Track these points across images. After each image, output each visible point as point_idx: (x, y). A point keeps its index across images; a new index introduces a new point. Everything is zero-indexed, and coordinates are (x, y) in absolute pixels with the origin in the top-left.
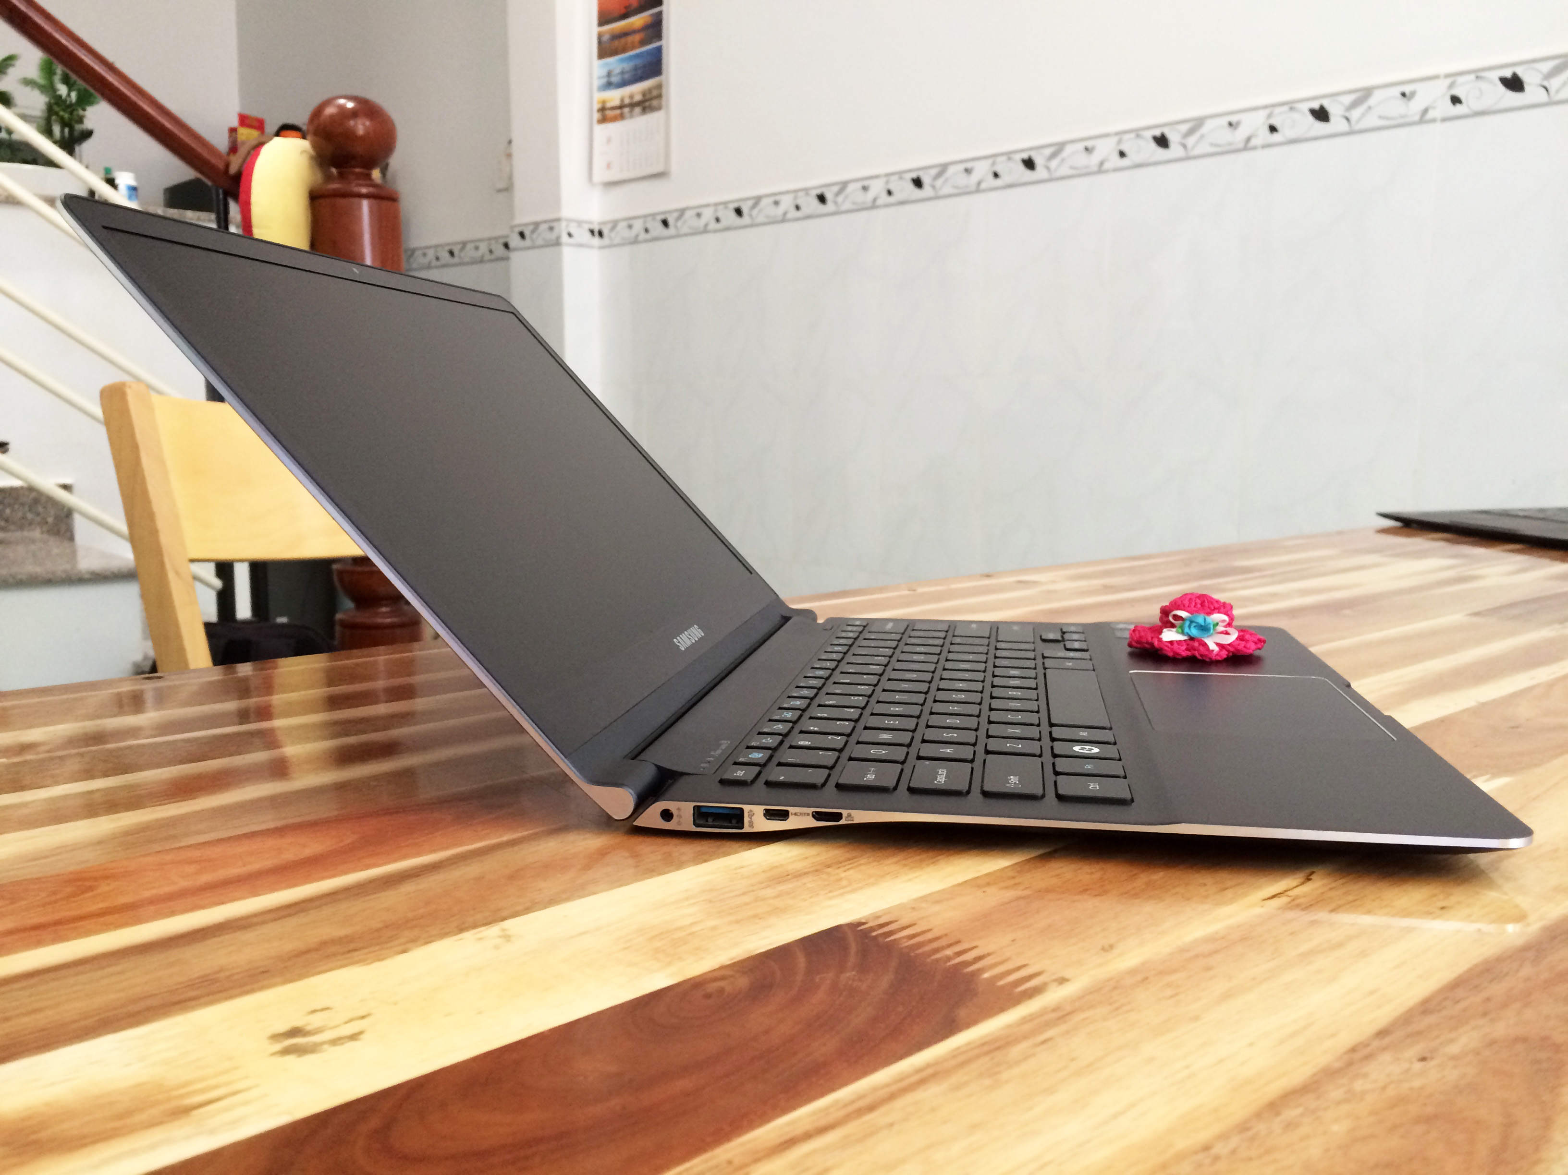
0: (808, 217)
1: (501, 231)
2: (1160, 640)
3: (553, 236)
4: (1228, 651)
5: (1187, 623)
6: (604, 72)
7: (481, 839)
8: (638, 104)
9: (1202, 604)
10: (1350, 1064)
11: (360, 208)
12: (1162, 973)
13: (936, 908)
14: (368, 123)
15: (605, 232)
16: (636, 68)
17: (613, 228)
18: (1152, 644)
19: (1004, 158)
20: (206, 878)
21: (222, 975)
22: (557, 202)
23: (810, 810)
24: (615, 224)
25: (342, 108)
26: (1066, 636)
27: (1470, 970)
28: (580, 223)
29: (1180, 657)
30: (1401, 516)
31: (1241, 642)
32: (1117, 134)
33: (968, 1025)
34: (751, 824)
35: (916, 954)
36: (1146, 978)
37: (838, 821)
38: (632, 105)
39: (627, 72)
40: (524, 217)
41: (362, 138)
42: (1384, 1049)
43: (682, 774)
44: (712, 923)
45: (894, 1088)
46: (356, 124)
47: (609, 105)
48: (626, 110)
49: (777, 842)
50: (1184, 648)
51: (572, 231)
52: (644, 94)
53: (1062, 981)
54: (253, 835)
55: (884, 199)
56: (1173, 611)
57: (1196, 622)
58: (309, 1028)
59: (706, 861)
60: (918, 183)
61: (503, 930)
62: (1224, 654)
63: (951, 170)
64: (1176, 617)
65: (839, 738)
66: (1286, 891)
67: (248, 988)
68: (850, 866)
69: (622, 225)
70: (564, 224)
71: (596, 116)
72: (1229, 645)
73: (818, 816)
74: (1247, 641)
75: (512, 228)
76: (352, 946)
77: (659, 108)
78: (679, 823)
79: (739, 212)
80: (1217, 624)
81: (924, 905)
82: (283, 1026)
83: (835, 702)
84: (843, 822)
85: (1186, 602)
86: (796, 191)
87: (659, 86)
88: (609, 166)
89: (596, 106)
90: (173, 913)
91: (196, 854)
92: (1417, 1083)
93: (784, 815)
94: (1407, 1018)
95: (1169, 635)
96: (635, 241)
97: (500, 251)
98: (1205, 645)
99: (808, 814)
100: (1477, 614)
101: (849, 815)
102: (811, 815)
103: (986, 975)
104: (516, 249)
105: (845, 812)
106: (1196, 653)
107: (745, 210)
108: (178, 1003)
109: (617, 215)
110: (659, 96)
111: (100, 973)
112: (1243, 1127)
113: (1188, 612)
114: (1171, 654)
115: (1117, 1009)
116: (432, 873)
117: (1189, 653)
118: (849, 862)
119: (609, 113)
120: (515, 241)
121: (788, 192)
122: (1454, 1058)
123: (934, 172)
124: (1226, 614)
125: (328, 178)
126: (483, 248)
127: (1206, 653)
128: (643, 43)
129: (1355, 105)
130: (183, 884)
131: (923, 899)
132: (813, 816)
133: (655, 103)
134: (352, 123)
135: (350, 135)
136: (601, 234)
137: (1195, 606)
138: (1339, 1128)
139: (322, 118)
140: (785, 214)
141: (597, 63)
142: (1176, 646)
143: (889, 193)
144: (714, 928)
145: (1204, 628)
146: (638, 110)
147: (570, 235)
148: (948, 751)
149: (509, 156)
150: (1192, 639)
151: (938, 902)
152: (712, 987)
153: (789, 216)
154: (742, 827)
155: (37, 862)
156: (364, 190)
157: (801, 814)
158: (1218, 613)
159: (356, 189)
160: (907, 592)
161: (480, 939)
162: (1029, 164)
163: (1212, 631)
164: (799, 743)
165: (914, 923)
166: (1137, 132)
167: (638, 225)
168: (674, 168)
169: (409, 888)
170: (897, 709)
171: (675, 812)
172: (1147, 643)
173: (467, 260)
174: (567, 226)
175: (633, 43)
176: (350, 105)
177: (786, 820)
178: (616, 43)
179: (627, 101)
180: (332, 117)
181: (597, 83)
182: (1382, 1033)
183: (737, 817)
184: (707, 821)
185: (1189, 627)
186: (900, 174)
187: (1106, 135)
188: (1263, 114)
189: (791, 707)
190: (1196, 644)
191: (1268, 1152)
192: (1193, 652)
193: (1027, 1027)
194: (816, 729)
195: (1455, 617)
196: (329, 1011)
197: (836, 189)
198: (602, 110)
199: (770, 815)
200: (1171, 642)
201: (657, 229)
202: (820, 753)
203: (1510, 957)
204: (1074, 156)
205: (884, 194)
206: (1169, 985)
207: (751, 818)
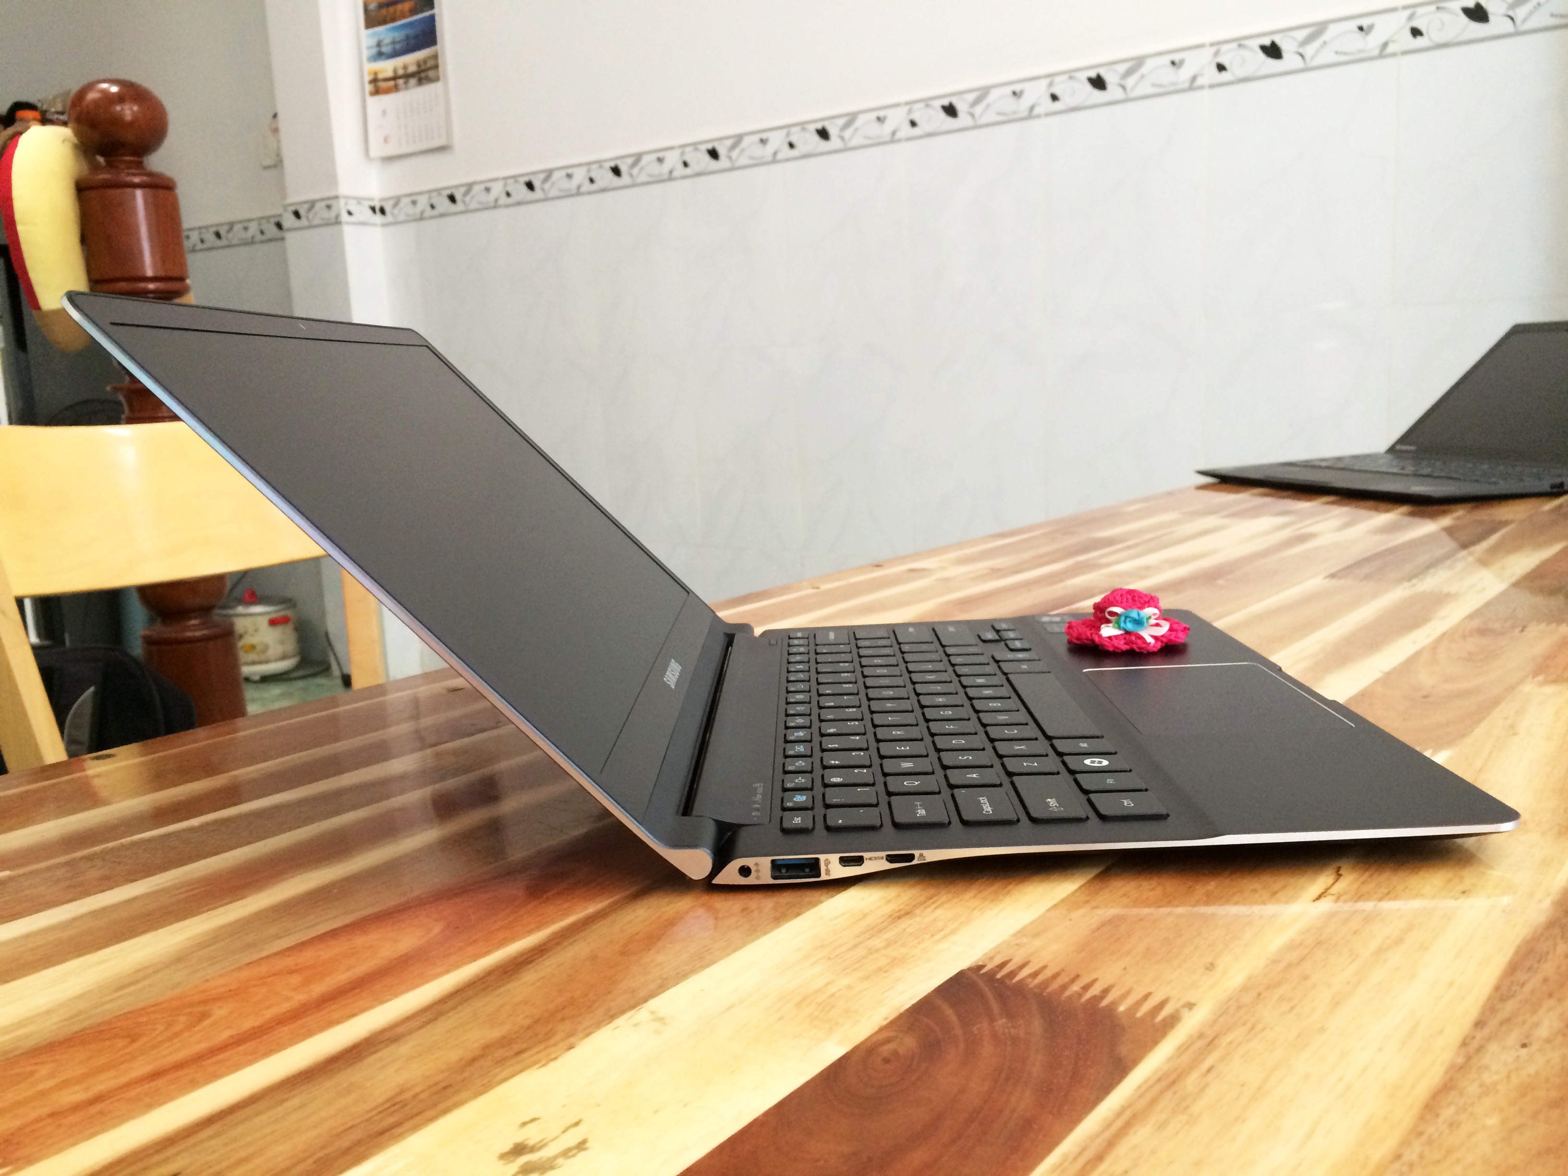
0: (603, 190)
1: (272, 211)
2: (1100, 636)
3: (333, 214)
4: (1162, 642)
5: (1123, 618)
6: (373, 42)
7: (566, 914)
8: (412, 75)
9: (1134, 600)
10: (1469, 1058)
11: (134, 197)
12: (1270, 987)
13: (1037, 943)
14: (135, 108)
15: (388, 209)
16: (407, 38)
17: (396, 205)
18: (1093, 641)
19: (798, 129)
20: (319, 989)
21: (407, 1095)
22: (332, 178)
23: (884, 854)
24: (397, 201)
25: (105, 92)
26: (1003, 634)
27: (1517, 953)
28: (359, 200)
29: (1119, 651)
30: (1216, 472)
31: (1172, 633)
32: (907, 103)
33: (1135, 1062)
34: (828, 872)
35: (1048, 993)
36: (1259, 994)
37: (911, 861)
38: (407, 76)
39: (399, 42)
40: (296, 196)
41: (131, 124)
42: (1489, 1039)
43: (743, 825)
44: (845, 981)
45: (1107, 1135)
46: (122, 109)
47: (381, 76)
48: (401, 82)
49: (851, 886)
50: (1122, 642)
51: (352, 209)
52: (419, 65)
53: (1190, 1006)
54: (333, 934)
55: (680, 171)
56: (1109, 607)
57: (1130, 617)
58: (531, 1143)
59: (798, 914)
60: (713, 154)
61: (653, 1013)
62: (1159, 645)
63: (747, 141)
64: (1113, 614)
65: (865, 771)
66: (1327, 890)
67: (442, 1106)
68: (935, 905)
69: (405, 201)
70: (342, 202)
71: (368, 88)
72: (1162, 636)
73: (891, 859)
74: (1176, 631)
75: (285, 207)
76: (516, 1048)
77: (437, 79)
78: (758, 878)
79: (530, 186)
80: (1150, 617)
81: (1025, 940)
82: (507, 1146)
83: (835, 730)
84: (915, 862)
85: (1118, 598)
86: (589, 164)
87: (435, 57)
88: (386, 140)
89: (367, 78)
90: (309, 1033)
91: (289, 961)
92: (1531, 1069)
93: (859, 861)
94: (1490, 1007)
95: (1108, 631)
96: (421, 218)
97: (272, 231)
98: (1141, 638)
99: (882, 858)
100: (1333, 576)
101: (921, 855)
102: (885, 858)
103: (1122, 1008)
104: (290, 230)
105: (917, 853)
106: (1135, 647)
107: (537, 183)
108: (382, 1133)
109: (398, 192)
110: (436, 67)
111: (279, 1111)
112: (1416, 1132)
113: (1121, 607)
114: (1111, 649)
115: (1252, 1028)
116: (544, 957)
117: (1127, 647)
118: (932, 901)
119: (383, 85)
120: (289, 221)
121: (580, 165)
122: (1548, 1041)
123: (729, 143)
124: (1156, 607)
125: (95, 168)
126: (253, 228)
127: (1144, 646)
128: (413, 11)
129: (1129, 73)
130: (300, 998)
131: (1021, 933)
132: (887, 859)
133: (431, 74)
134: (118, 108)
135: (117, 121)
136: (383, 211)
137: (1126, 602)
138: (1492, 1121)
139: (84, 104)
140: (579, 187)
141: (365, 33)
142: (1115, 642)
143: (686, 164)
144: (849, 987)
145: (1139, 622)
146: (413, 81)
147: (350, 213)
148: (974, 776)
149: (276, 131)
150: (1127, 633)
151: (1036, 935)
152: (886, 1050)
153: (583, 189)
154: (819, 875)
155: (127, 991)
156: (137, 180)
157: (875, 858)
158: (1148, 607)
159: (129, 179)
160: (811, 591)
161: (636, 1025)
162: (823, 134)
163: (1145, 624)
164: (832, 780)
165: (1026, 960)
166: (927, 102)
167: (423, 202)
168: (457, 140)
169: (530, 977)
170: (899, 733)
171: (753, 868)
172: (1087, 639)
173: (235, 241)
174: (346, 204)
175: (402, 12)
176: (114, 89)
177: (861, 865)
178: (384, 11)
179: (401, 72)
180: (95, 102)
181: (366, 54)
182: (1479, 1024)
183: (814, 867)
184: (781, 872)
185: (1125, 622)
186: (695, 145)
187: (897, 105)
188: (1044, 83)
189: (797, 739)
190: (1133, 638)
191: (1449, 1152)
192: (1132, 645)
193: (1186, 1058)
194: (837, 762)
195: (1315, 582)
196: (537, 1122)
197: (630, 161)
198: (374, 81)
199: (844, 861)
200: (1110, 638)
201: (444, 204)
202: (859, 790)
203: (1542, 934)
204: (866, 125)
205: (680, 166)
206: (1282, 999)
207: (827, 867)
